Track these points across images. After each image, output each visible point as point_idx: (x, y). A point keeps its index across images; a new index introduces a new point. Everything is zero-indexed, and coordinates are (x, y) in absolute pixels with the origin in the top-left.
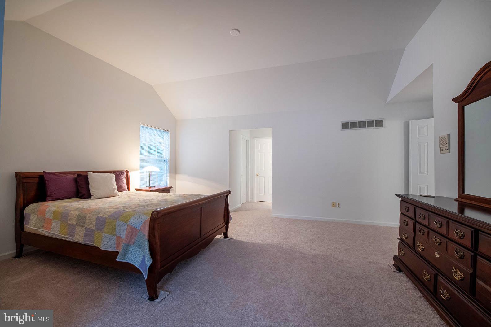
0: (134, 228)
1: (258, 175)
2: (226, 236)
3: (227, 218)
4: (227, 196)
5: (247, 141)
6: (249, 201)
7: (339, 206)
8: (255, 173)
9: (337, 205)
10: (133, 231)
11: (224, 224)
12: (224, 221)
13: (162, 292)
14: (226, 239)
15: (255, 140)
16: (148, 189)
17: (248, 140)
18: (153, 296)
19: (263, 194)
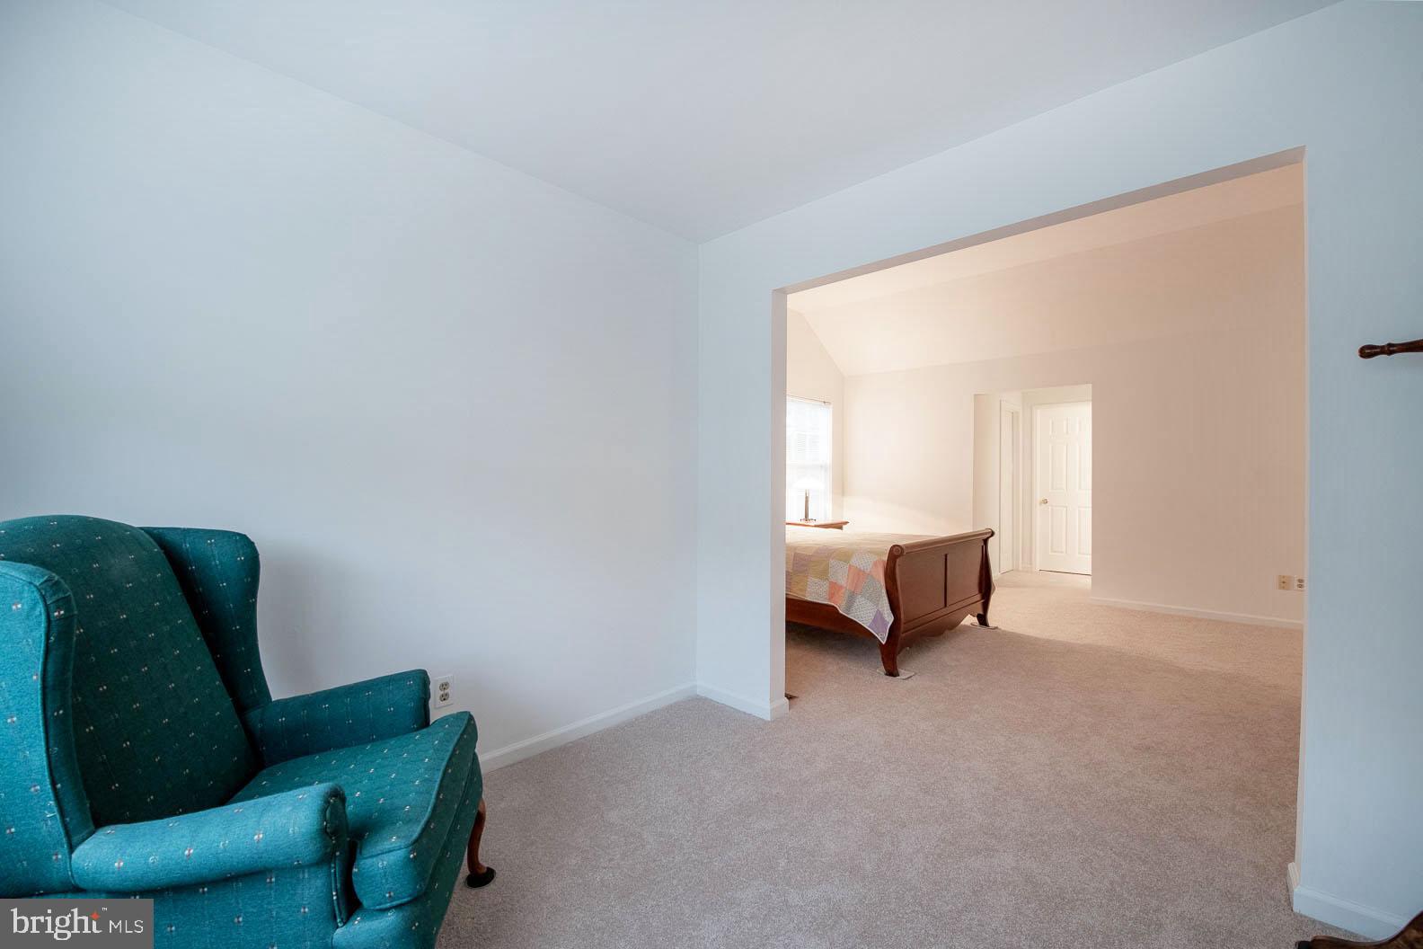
0: (860, 570)
1: (1045, 502)
2: (983, 620)
3: (985, 586)
4: (986, 541)
5: (1014, 415)
6: (1020, 569)
7: (1301, 586)
8: (1039, 497)
9: (1296, 583)
10: (859, 575)
11: (978, 597)
12: (980, 591)
13: (903, 671)
14: (983, 629)
15: (1039, 411)
16: (803, 522)
17: (1017, 413)
18: (892, 672)
19: (1062, 552)
